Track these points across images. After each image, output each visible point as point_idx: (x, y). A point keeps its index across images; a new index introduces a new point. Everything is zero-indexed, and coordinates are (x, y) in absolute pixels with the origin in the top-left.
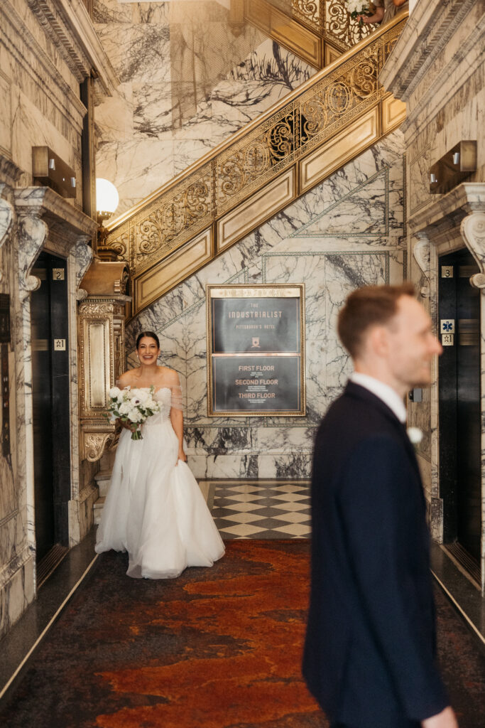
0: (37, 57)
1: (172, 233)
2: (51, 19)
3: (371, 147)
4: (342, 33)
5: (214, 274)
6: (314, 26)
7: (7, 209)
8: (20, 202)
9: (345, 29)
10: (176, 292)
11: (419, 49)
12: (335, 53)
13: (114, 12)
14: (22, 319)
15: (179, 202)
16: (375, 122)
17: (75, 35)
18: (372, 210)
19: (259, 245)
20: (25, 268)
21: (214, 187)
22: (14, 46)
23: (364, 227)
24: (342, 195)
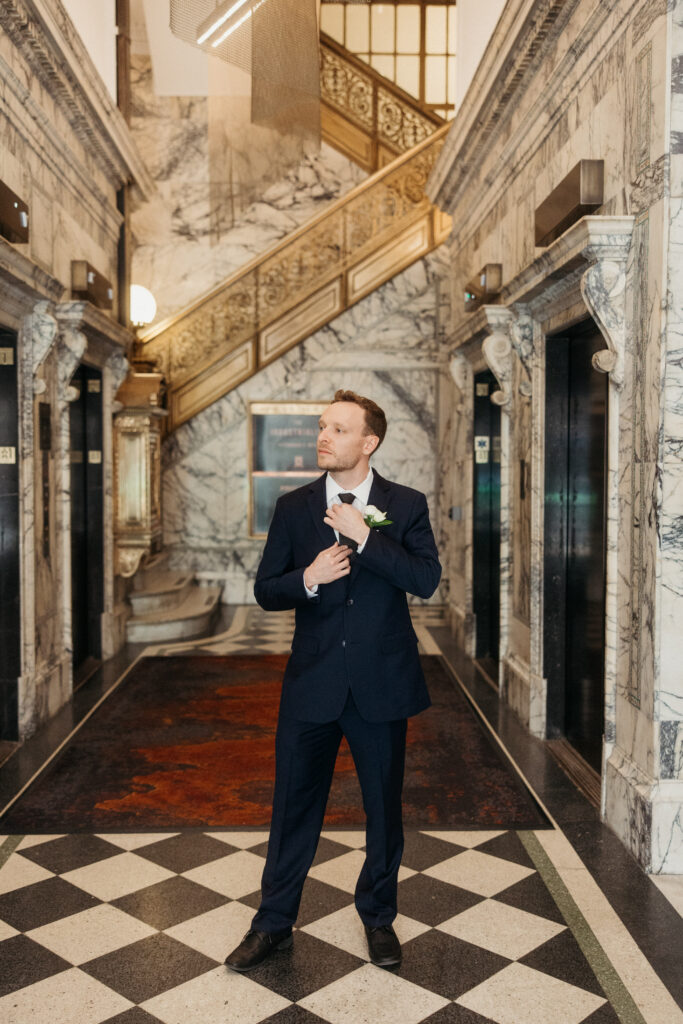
0: (76, 172)
1: (211, 345)
2: (89, 133)
3: (422, 258)
4: (396, 134)
5: (254, 389)
6: (365, 126)
7: (51, 324)
8: (61, 316)
9: (397, 132)
10: (215, 407)
11: (458, 167)
12: (388, 155)
13: (152, 106)
14: (60, 429)
15: (218, 312)
16: (427, 233)
17: (113, 147)
18: (423, 325)
19: (303, 359)
20: (65, 379)
21: (257, 296)
22: (56, 165)
23: (413, 342)
24: (391, 308)
